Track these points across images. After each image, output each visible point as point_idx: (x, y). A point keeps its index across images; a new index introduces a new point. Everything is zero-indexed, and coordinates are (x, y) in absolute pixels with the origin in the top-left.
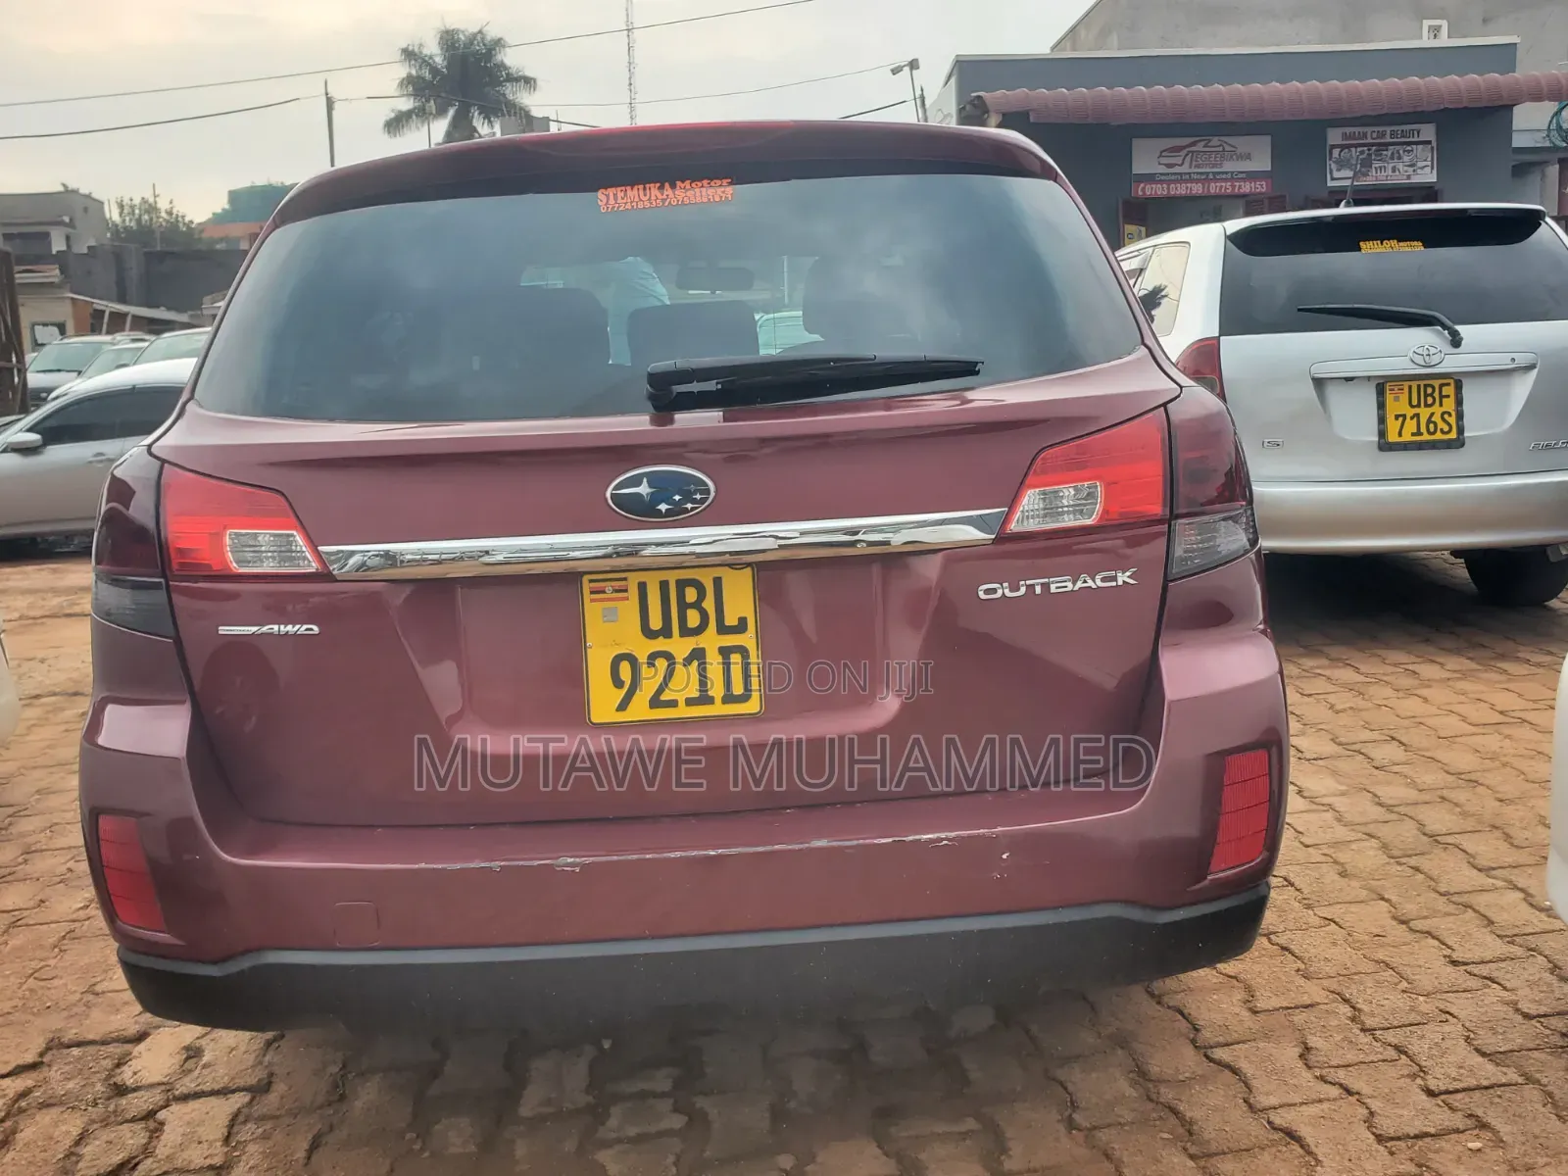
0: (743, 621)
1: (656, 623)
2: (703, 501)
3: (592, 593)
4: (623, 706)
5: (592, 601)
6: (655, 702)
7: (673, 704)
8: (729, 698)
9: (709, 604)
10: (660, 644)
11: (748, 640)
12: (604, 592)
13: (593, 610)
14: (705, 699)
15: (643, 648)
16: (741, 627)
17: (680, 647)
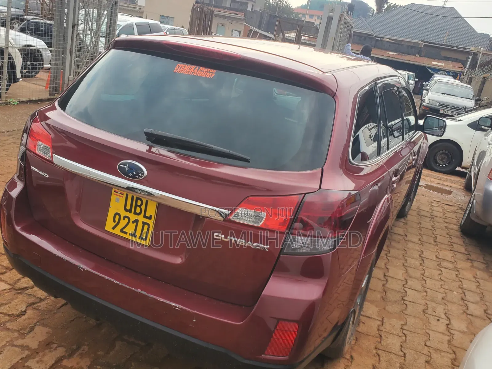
0: (151, 216)
1: (128, 208)
3: (115, 192)
4: (114, 228)
5: (114, 194)
6: (122, 231)
7: (126, 233)
8: (141, 238)
9: (143, 207)
10: (128, 214)
11: (151, 222)
12: (117, 192)
13: (114, 197)
14: (134, 235)
15: (123, 213)
16: (150, 218)
17: (133, 217)
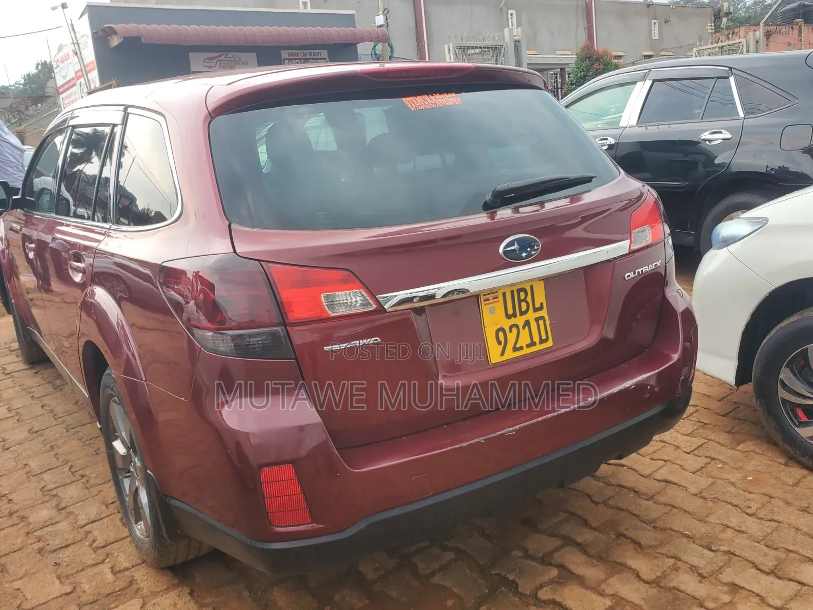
0: (542, 304)
1: (510, 312)
2: (538, 249)
3: (485, 301)
4: (503, 354)
5: (485, 305)
6: (515, 349)
7: (521, 348)
8: (542, 341)
9: (529, 299)
10: (513, 321)
11: (544, 313)
12: (489, 300)
13: (485, 309)
14: (533, 344)
15: (506, 324)
16: (541, 308)
17: (520, 320)
